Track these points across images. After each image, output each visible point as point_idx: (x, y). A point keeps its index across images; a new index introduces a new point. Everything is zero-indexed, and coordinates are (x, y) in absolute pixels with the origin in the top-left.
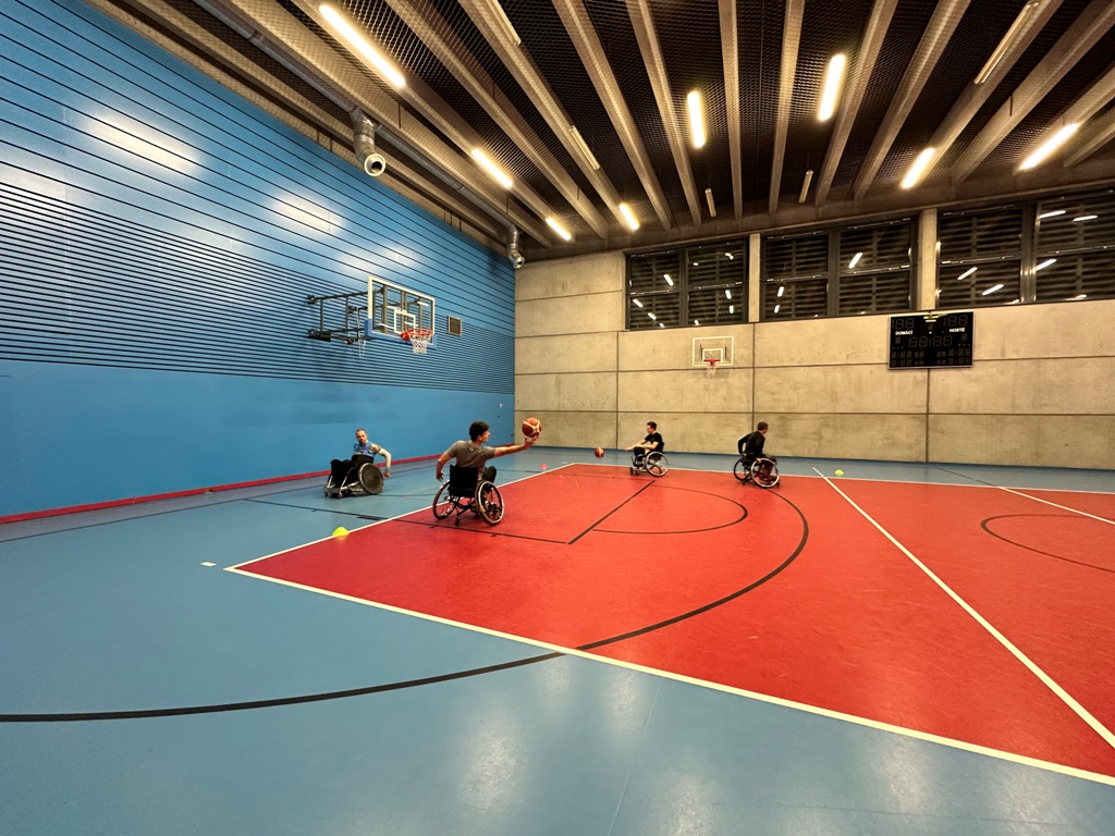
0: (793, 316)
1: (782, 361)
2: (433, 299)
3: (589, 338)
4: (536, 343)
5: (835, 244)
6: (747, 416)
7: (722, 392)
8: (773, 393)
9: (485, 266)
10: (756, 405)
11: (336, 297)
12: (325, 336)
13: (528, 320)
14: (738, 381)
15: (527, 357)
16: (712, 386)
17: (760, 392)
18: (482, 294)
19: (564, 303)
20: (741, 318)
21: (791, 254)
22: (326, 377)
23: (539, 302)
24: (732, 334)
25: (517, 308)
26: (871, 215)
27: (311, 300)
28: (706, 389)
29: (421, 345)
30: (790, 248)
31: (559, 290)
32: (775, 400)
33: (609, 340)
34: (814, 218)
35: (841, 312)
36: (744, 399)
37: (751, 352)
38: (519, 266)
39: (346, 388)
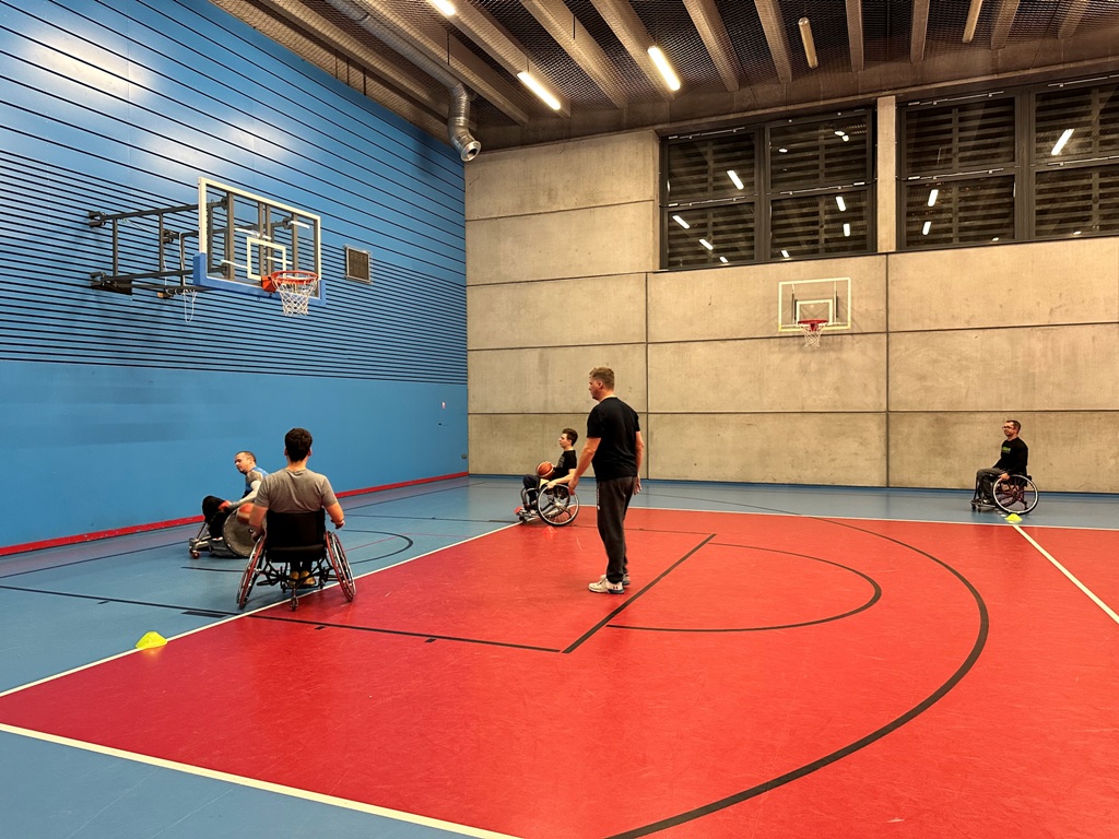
0: (956, 241)
1: (936, 320)
2: (318, 218)
3: (598, 284)
4: (505, 294)
5: (1026, 112)
6: (876, 417)
7: (832, 376)
8: (922, 378)
9: (411, 156)
10: (892, 399)
11: (141, 214)
12: (122, 285)
13: (487, 253)
14: (861, 356)
15: (488, 319)
16: (813, 366)
17: (899, 377)
18: (407, 209)
19: (552, 224)
20: (864, 244)
21: (950, 131)
22: (123, 359)
23: (506, 221)
24: (848, 273)
25: (469, 234)
26: (1087, 63)
27: (96, 221)
28: (804, 371)
29: (298, 300)
30: (950, 121)
31: (543, 200)
32: (928, 390)
33: (632, 288)
34: (990, 68)
35: (1038, 233)
36: (872, 387)
37: (883, 306)
38: (471, 158)
39: (160, 378)
